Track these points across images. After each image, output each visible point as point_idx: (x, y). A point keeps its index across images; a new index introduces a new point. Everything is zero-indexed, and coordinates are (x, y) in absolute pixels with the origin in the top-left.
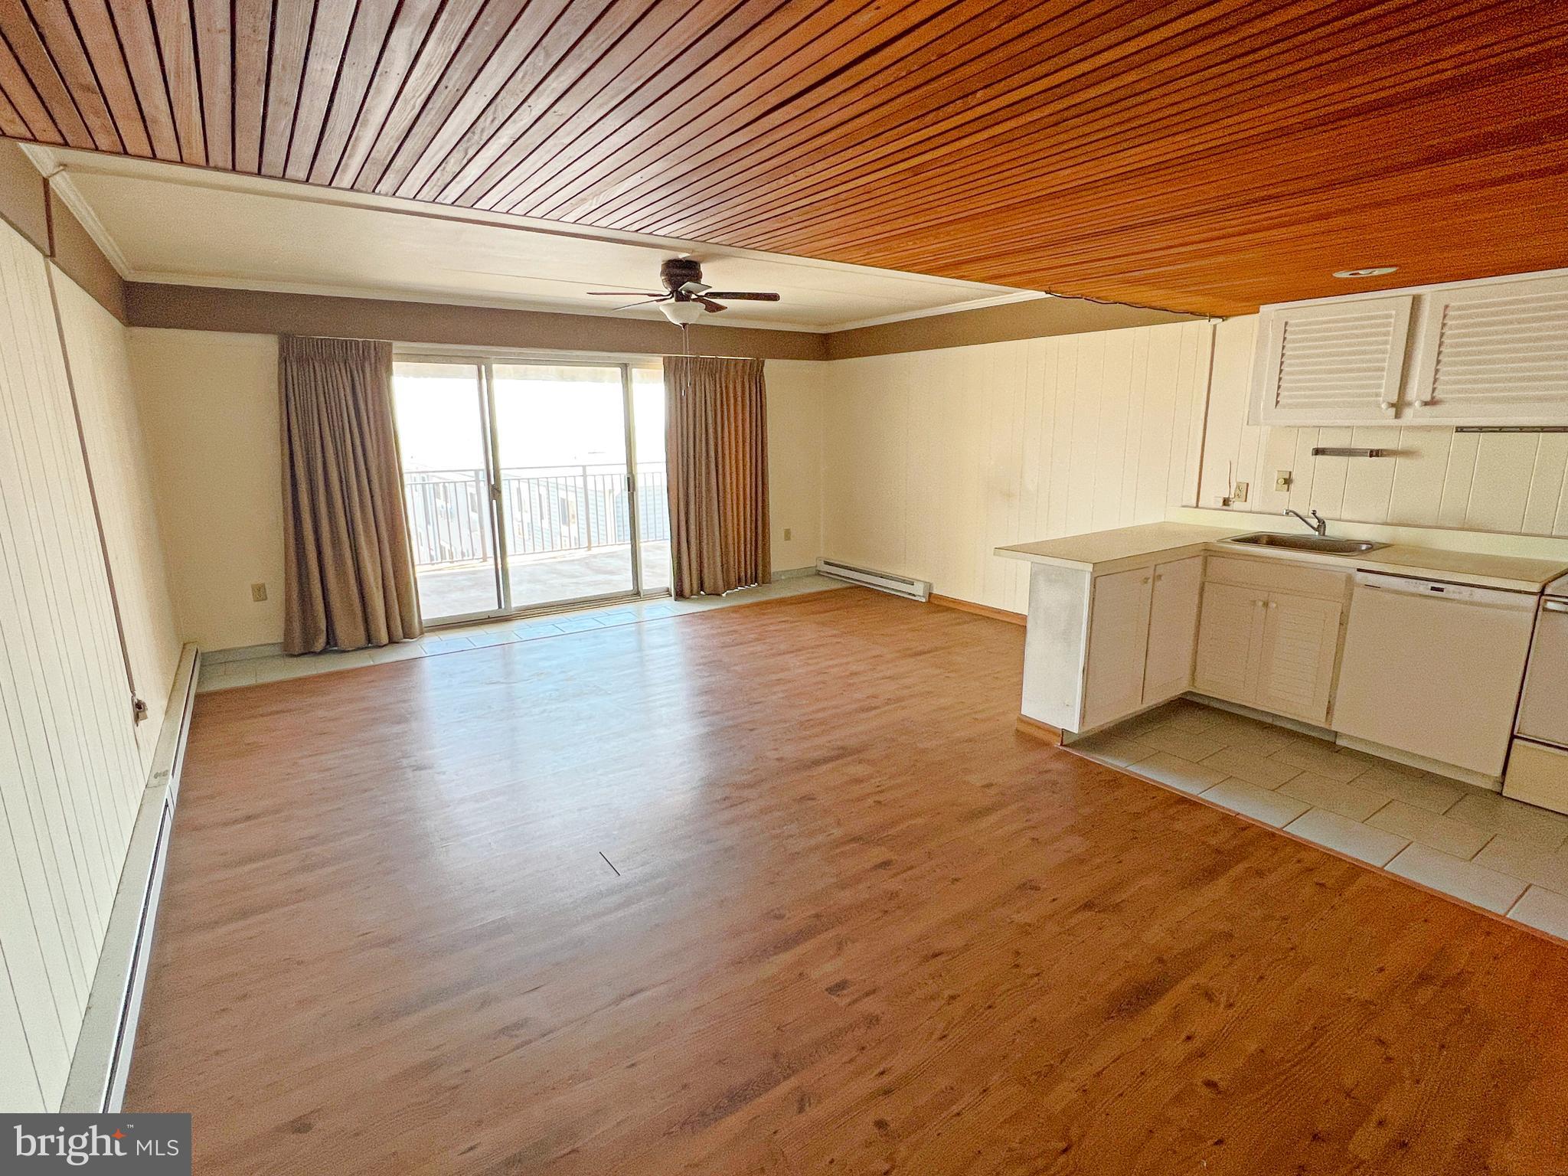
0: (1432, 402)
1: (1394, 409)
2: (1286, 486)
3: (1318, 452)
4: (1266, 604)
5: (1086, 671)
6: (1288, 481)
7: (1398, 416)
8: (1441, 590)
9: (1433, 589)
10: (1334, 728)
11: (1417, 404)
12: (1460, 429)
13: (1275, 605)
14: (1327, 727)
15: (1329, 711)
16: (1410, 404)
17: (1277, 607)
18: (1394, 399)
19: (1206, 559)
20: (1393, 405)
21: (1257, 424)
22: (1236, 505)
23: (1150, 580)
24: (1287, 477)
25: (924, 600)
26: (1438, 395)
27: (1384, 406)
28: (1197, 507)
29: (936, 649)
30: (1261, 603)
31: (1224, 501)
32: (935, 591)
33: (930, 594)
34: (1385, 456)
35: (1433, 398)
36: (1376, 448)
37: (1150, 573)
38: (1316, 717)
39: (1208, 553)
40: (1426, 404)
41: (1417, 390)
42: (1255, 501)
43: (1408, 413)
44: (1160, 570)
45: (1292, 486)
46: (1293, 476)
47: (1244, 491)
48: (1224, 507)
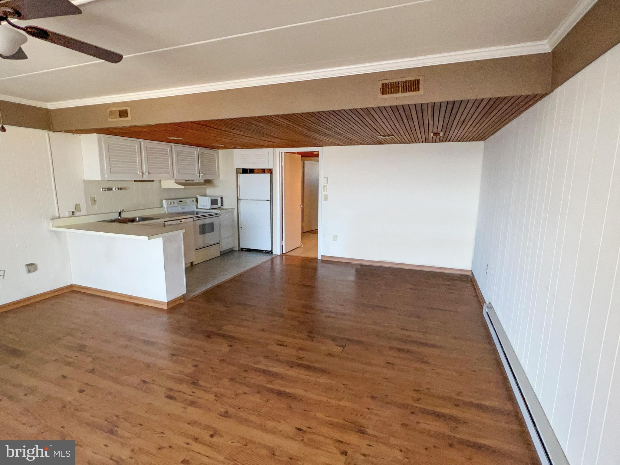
2: (94, 203)
3: (103, 189)
7: (142, 177)
9: (181, 221)
11: (147, 174)
12: (135, 181)
16: (144, 174)
18: (141, 172)
22: (76, 214)
24: (94, 200)
26: (150, 172)
28: (59, 218)
34: (123, 190)
41: (145, 170)
43: (144, 176)
45: (96, 203)
46: (96, 199)
47: (79, 208)
48: (73, 215)
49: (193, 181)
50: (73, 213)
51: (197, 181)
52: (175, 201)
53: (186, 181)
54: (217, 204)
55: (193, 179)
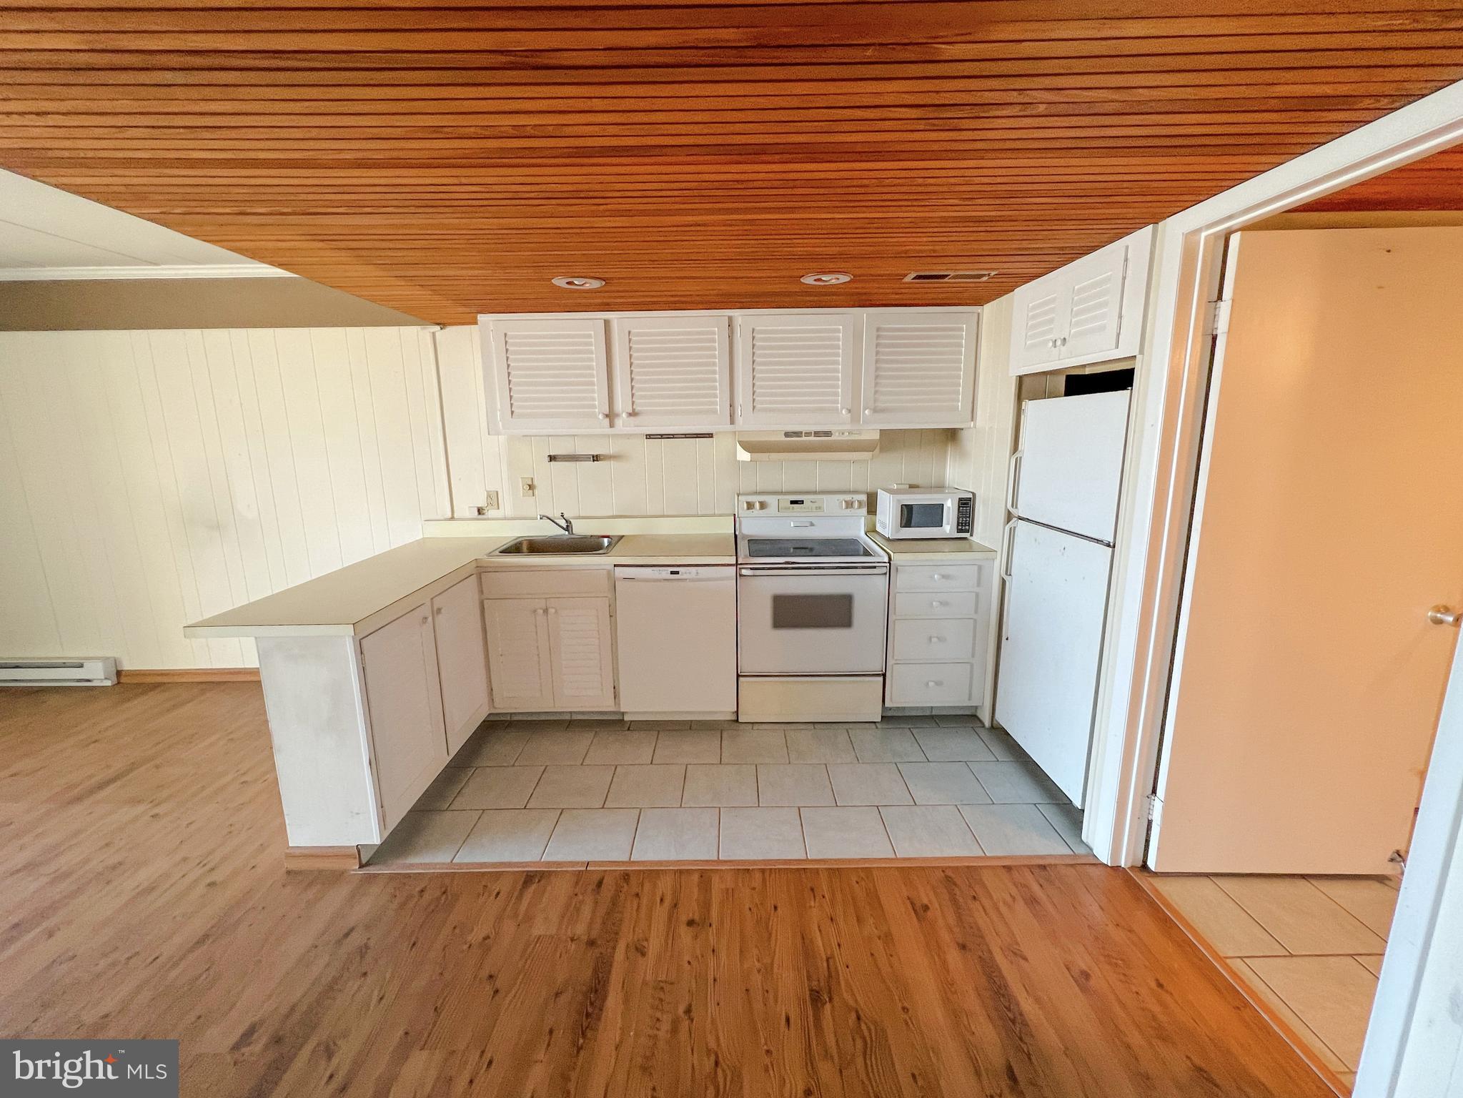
0: (633, 414)
1: (608, 420)
2: (531, 491)
3: (552, 458)
4: (546, 611)
5: (374, 763)
6: (531, 487)
7: (612, 425)
8: (677, 573)
9: (672, 573)
10: (622, 710)
11: (624, 415)
12: (649, 437)
13: (553, 610)
14: (617, 710)
15: (616, 696)
16: (618, 415)
17: (556, 612)
18: (607, 412)
19: (480, 579)
20: (607, 416)
21: (498, 433)
22: (491, 513)
23: (430, 619)
24: (530, 483)
25: (108, 683)
26: (638, 409)
27: (601, 417)
28: (452, 518)
29: (133, 767)
30: (542, 611)
31: (479, 510)
32: (127, 666)
33: (119, 673)
34: (601, 460)
35: (633, 410)
36: (595, 454)
37: (426, 610)
38: (606, 704)
39: (480, 571)
40: (630, 415)
41: (621, 405)
42: (507, 508)
43: (619, 422)
44: (438, 603)
45: (536, 492)
46: (536, 483)
47: (493, 498)
48: (480, 517)
49: (828, 434)
50: (480, 511)
51: (846, 437)
52: (772, 500)
53: (787, 434)
54: (939, 524)
55: (826, 429)
